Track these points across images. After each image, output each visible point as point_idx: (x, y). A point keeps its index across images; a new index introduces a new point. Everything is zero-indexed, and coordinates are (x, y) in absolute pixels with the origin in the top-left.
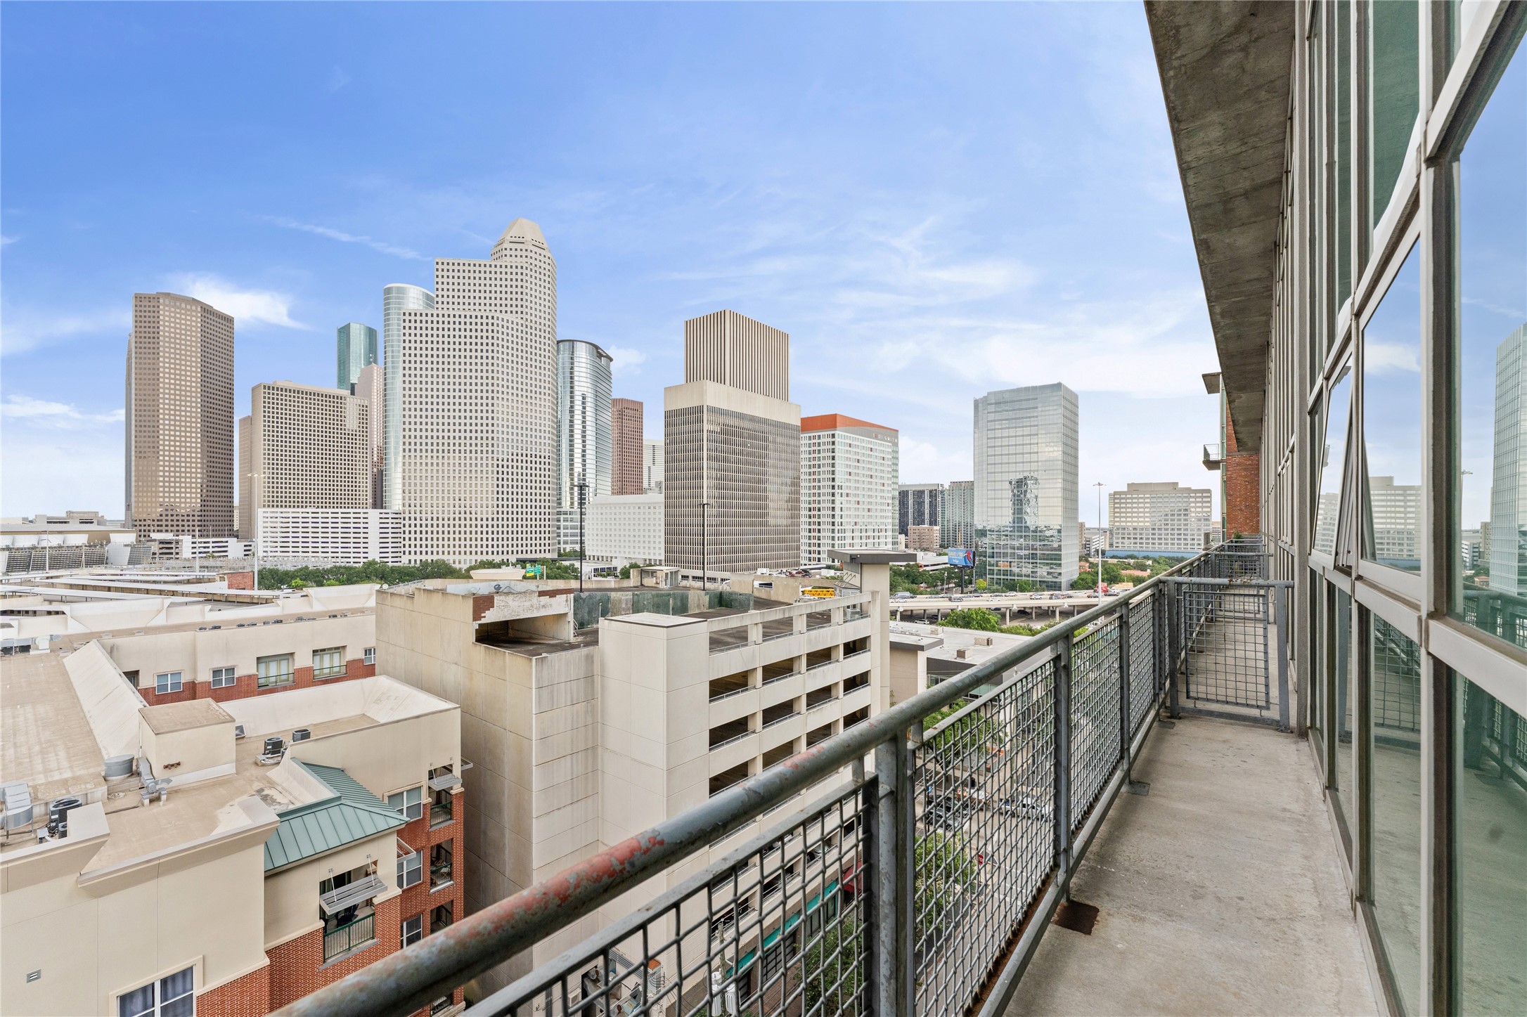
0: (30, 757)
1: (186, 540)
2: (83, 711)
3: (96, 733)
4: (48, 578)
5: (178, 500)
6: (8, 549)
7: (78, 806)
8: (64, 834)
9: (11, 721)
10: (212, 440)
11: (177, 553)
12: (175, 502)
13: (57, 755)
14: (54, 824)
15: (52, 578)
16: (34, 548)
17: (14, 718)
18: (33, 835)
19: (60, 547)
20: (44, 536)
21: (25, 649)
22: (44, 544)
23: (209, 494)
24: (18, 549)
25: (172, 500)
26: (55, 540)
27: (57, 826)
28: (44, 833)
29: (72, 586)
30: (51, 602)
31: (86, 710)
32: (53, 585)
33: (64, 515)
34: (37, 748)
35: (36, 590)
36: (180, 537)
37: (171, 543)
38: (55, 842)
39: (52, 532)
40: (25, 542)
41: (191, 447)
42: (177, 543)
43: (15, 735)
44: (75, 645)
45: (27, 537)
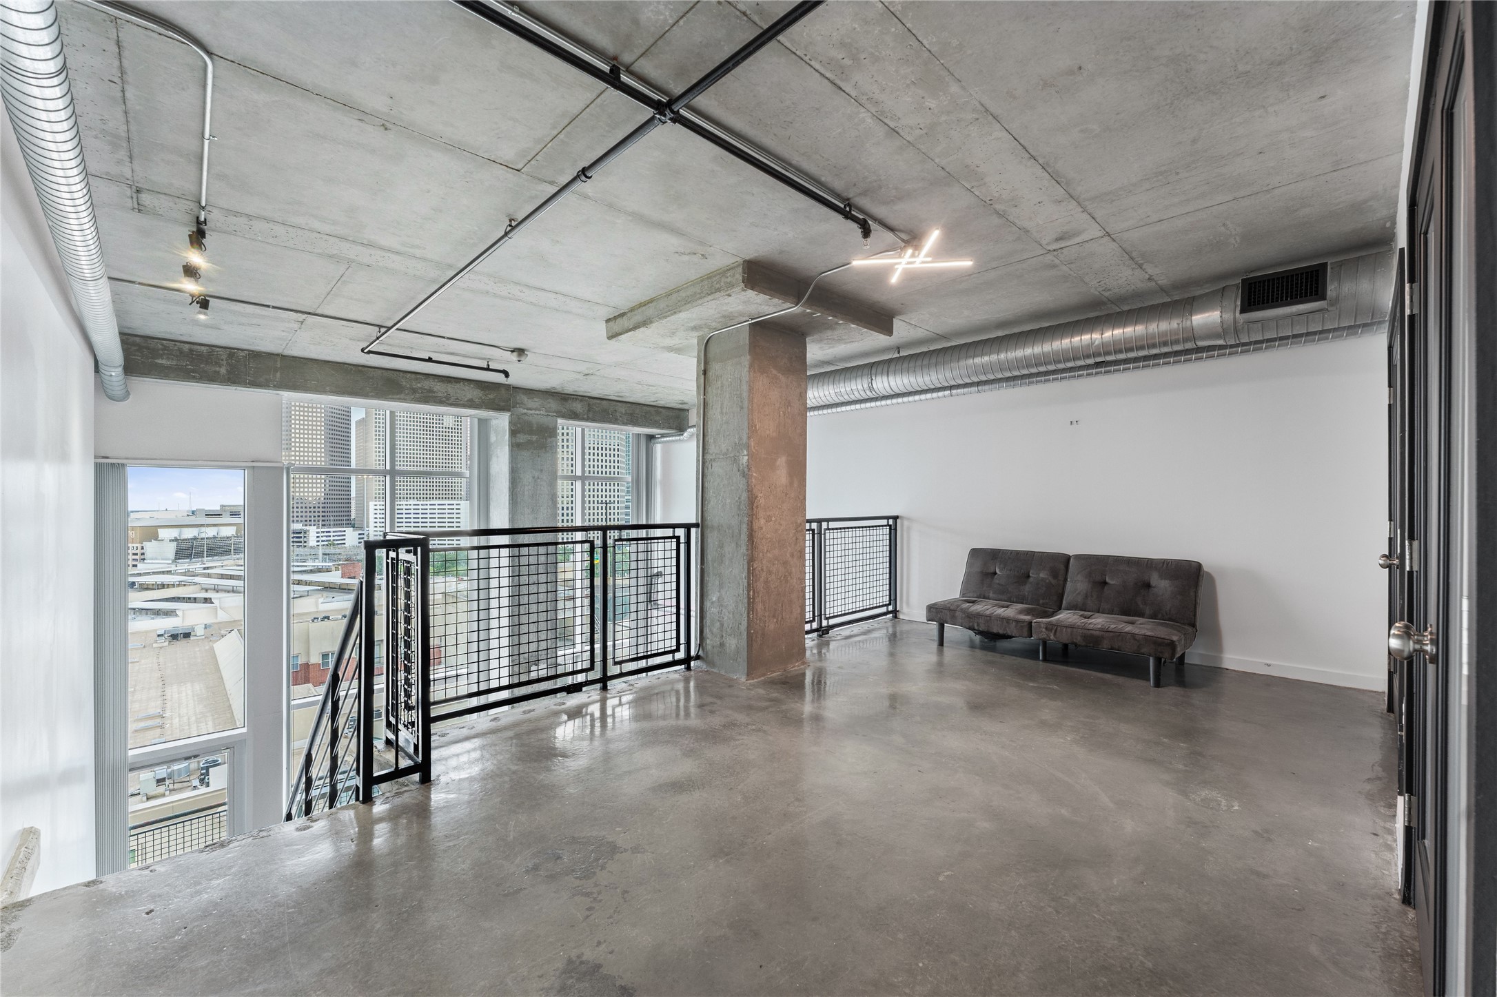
0: (189, 725)
1: (313, 531)
2: (225, 689)
3: (233, 707)
4: (205, 569)
5: (306, 494)
6: (176, 540)
7: (218, 765)
8: (208, 785)
9: (177, 696)
10: (334, 441)
11: (305, 542)
12: (304, 496)
13: (206, 724)
14: (203, 777)
15: (208, 568)
16: (195, 539)
17: (179, 694)
18: (190, 784)
19: (215, 538)
20: (203, 529)
21: (187, 635)
22: (203, 535)
23: (331, 488)
24: (183, 540)
25: (302, 494)
26: (211, 532)
27: (204, 778)
28: (196, 783)
29: (223, 577)
30: (207, 590)
31: (227, 688)
32: (209, 576)
33: (219, 508)
34: (194, 718)
35: (197, 579)
36: (307, 528)
37: (300, 533)
38: (203, 790)
39: (209, 525)
40: (189, 533)
41: (316, 448)
42: (305, 533)
43: (179, 707)
44: (223, 632)
45: (190, 529)
